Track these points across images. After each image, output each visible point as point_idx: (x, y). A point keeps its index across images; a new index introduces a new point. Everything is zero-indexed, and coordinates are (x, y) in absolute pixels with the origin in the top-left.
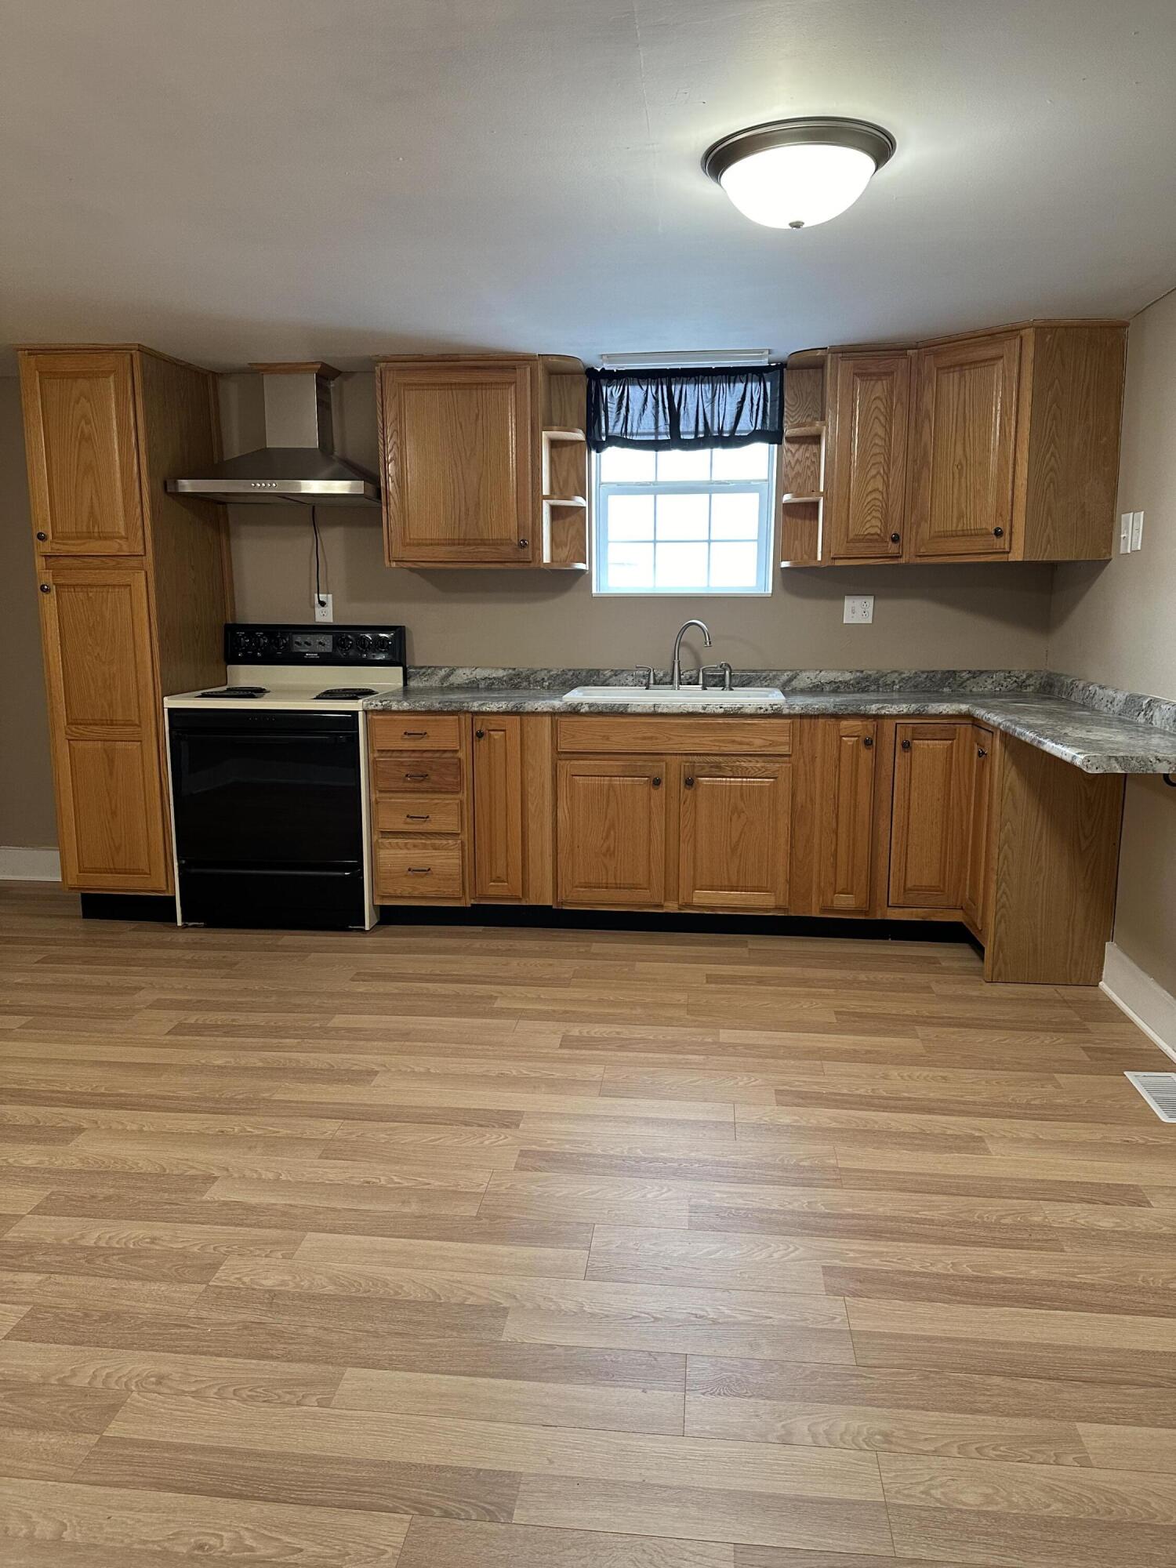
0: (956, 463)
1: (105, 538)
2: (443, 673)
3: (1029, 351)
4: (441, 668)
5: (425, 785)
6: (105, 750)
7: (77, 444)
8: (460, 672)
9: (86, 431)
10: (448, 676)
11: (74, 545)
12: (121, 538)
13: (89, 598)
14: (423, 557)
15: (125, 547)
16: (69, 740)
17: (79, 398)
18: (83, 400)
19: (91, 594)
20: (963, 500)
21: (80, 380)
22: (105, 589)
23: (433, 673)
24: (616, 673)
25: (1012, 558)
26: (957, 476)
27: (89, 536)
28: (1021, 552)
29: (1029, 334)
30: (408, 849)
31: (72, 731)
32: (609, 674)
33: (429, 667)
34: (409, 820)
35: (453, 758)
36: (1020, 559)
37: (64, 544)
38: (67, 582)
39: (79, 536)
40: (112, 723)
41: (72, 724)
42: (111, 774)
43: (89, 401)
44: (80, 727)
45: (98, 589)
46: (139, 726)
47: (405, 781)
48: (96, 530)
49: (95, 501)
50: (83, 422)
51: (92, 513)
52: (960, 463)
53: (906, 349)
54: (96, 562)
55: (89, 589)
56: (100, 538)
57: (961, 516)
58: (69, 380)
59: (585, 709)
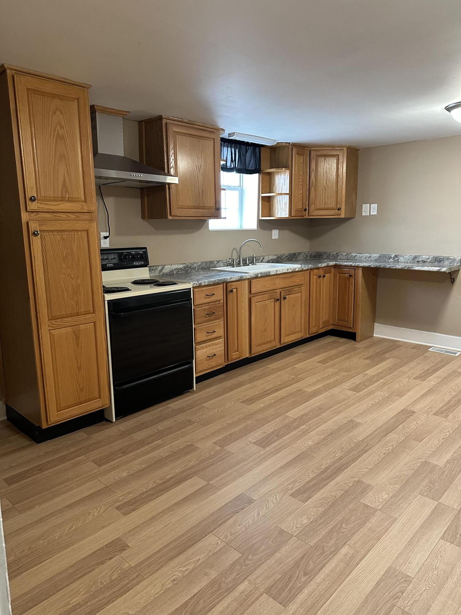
0: (324, 186)
1: (72, 201)
2: (160, 268)
3: (345, 154)
4: (159, 266)
5: (213, 317)
6: (74, 332)
7: (55, 140)
8: (166, 267)
9: (61, 133)
10: (162, 269)
11: (52, 205)
12: (82, 201)
13: (63, 239)
14: (184, 214)
15: (85, 208)
16: (49, 330)
17: (56, 112)
18: (58, 112)
19: (64, 236)
20: (326, 198)
21: (56, 99)
22: (73, 233)
23: (156, 269)
24: (218, 262)
25: (341, 217)
26: (324, 190)
27: (63, 199)
28: (344, 215)
29: (345, 149)
30: (207, 348)
31: (53, 324)
32: (216, 262)
33: (154, 266)
34: (208, 334)
35: (219, 303)
36: (344, 217)
37: (46, 204)
38: (48, 229)
39: (55, 199)
40: (77, 314)
41: (51, 320)
42: (77, 345)
43: (62, 114)
44: (59, 320)
45: (68, 233)
46: (94, 313)
47: (206, 317)
48: (67, 196)
49: (67, 178)
50: (58, 127)
51: (64, 185)
52: (325, 186)
53: (305, 147)
54: (64, 216)
55: (63, 234)
56: (69, 201)
57: (325, 204)
58: (50, 98)
59: (260, 275)
